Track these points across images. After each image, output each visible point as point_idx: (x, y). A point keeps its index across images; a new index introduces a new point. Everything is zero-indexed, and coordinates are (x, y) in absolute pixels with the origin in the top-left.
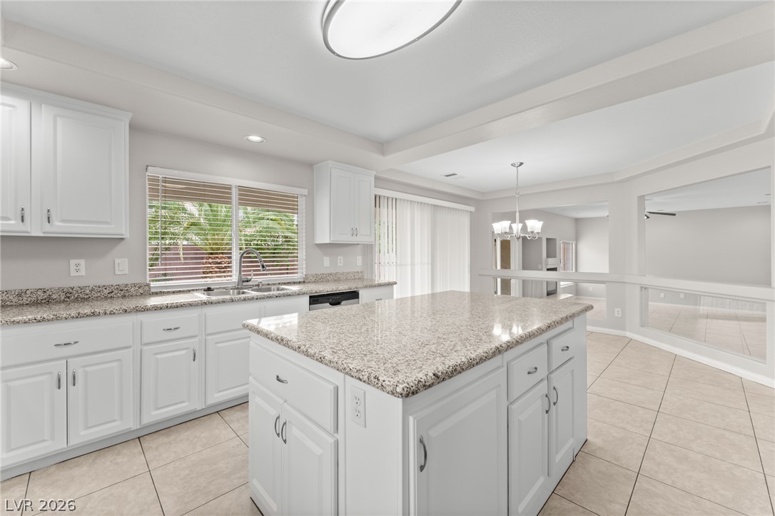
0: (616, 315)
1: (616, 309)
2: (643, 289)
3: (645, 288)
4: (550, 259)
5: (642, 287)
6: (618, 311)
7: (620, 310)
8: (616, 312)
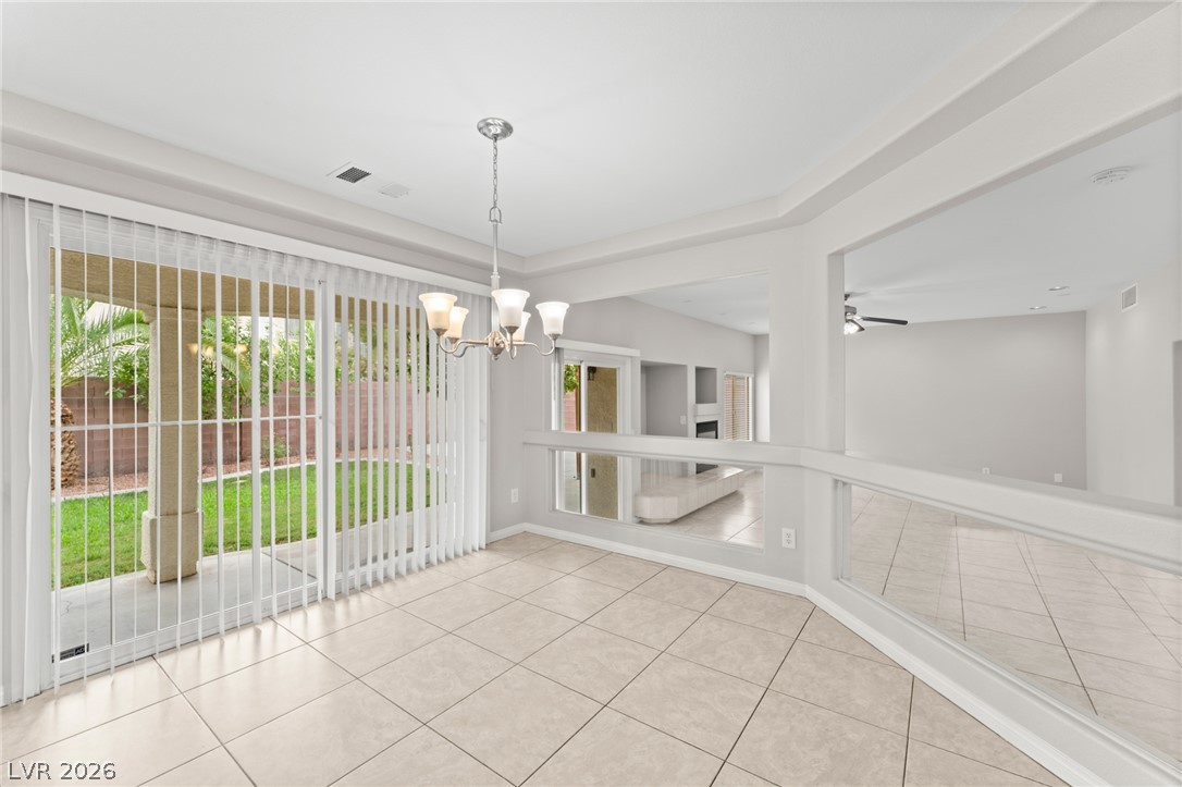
0: (784, 544)
1: (785, 531)
2: (840, 484)
3: (844, 484)
4: (700, 406)
5: (836, 481)
6: (789, 535)
7: (792, 532)
8: (784, 538)
